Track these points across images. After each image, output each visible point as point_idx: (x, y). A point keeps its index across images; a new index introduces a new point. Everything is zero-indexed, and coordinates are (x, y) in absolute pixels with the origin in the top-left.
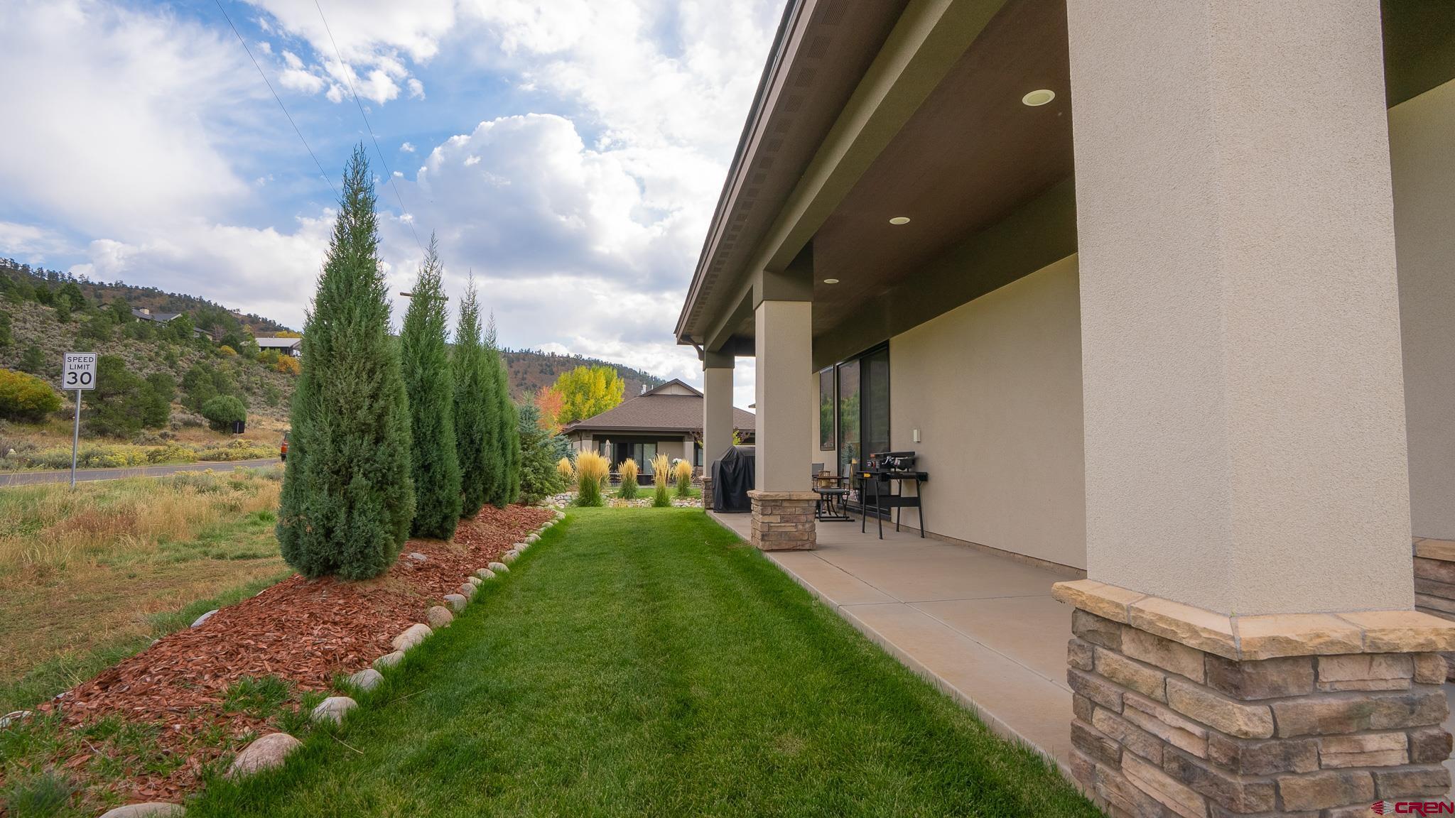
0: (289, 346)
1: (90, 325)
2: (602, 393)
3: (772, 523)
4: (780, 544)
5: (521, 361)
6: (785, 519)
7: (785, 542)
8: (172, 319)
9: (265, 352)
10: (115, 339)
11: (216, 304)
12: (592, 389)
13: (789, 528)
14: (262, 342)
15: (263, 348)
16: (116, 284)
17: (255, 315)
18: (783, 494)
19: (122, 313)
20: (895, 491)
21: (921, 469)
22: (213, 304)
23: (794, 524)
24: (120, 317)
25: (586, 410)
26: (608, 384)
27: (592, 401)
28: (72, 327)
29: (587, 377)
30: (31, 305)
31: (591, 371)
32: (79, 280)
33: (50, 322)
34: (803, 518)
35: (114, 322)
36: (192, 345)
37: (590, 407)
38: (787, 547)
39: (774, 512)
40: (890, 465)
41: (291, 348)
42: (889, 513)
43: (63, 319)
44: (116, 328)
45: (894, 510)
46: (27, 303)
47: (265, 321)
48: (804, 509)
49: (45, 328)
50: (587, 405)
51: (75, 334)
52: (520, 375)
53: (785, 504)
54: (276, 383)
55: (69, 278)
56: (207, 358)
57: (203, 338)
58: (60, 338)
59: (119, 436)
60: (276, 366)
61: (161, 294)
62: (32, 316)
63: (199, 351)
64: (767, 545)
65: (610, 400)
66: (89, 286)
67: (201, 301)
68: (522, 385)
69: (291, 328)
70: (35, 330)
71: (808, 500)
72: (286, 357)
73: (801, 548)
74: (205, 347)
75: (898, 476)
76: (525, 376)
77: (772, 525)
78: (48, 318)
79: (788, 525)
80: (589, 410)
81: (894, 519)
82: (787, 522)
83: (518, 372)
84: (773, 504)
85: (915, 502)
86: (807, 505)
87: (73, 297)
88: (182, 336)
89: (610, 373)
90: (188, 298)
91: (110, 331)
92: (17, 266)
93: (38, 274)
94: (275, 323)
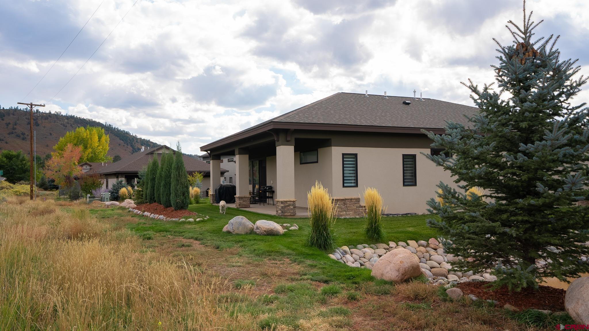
2: (97, 144)
5: (11, 116)
6: (244, 201)
7: (244, 206)
12: (90, 141)
13: (245, 203)
18: (243, 196)
20: (267, 195)
21: (273, 190)
25: (86, 155)
26: (100, 138)
27: (90, 150)
29: (85, 135)
31: (88, 130)
34: (247, 201)
37: (89, 154)
39: (241, 200)
40: (266, 189)
42: (266, 201)
45: (267, 199)
50: (87, 153)
52: (11, 126)
53: (245, 198)
64: (240, 207)
65: (102, 149)
68: (13, 133)
71: (248, 197)
75: (268, 192)
76: (15, 127)
77: (241, 202)
80: (88, 156)
81: (267, 202)
83: (9, 123)
84: (241, 198)
85: (272, 197)
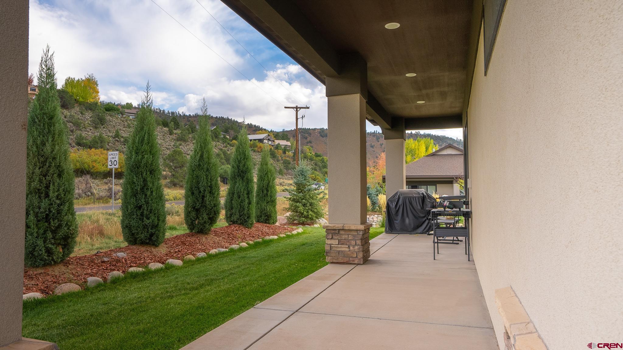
0: (262, 138)
1: (180, 135)
3: (332, 244)
4: (338, 259)
6: (341, 243)
7: (341, 257)
8: (212, 129)
9: (251, 142)
10: (190, 141)
11: (234, 120)
13: (344, 248)
14: (251, 137)
15: (251, 140)
16: (195, 115)
17: (251, 123)
19: (192, 128)
22: (233, 120)
23: (348, 246)
24: (192, 130)
28: (174, 136)
30: (160, 128)
32: (182, 114)
33: (166, 135)
35: (189, 133)
36: (220, 141)
38: (342, 261)
39: (334, 237)
41: (263, 139)
43: (171, 133)
44: (190, 136)
46: (159, 127)
47: (255, 126)
48: (354, 236)
49: (164, 138)
51: (175, 140)
53: (342, 232)
54: (256, 157)
55: (178, 114)
56: (226, 147)
57: (225, 137)
58: (169, 142)
59: (181, 187)
60: (256, 149)
61: (212, 117)
62: (160, 133)
63: (223, 144)
64: (329, 259)
66: (185, 117)
67: (228, 119)
69: (267, 129)
70: (161, 139)
71: (357, 230)
72: (261, 144)
73: (352, 262)
74: (225, 142)
77: (333, 246)
78: (166, 134)
79: (343, 246)
82: (343, 244)
84: (333, 232)
86: (356, 234)
87: (175, 123)
88: (216, 137)
89: (428, 142)
90: (222, 118)
91: (188, 137)
92: (161, 111)
93: (168, 114)
94: (259, 127)
